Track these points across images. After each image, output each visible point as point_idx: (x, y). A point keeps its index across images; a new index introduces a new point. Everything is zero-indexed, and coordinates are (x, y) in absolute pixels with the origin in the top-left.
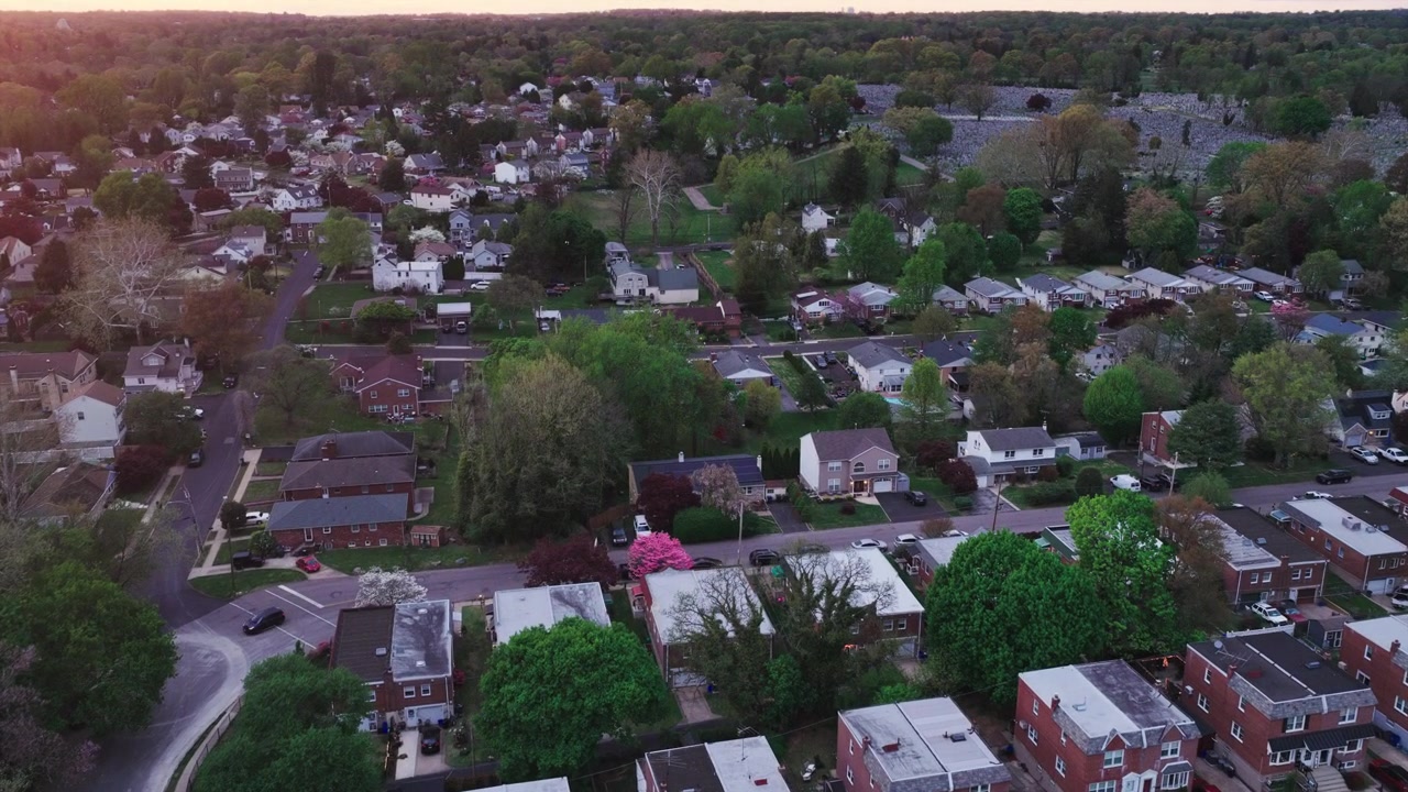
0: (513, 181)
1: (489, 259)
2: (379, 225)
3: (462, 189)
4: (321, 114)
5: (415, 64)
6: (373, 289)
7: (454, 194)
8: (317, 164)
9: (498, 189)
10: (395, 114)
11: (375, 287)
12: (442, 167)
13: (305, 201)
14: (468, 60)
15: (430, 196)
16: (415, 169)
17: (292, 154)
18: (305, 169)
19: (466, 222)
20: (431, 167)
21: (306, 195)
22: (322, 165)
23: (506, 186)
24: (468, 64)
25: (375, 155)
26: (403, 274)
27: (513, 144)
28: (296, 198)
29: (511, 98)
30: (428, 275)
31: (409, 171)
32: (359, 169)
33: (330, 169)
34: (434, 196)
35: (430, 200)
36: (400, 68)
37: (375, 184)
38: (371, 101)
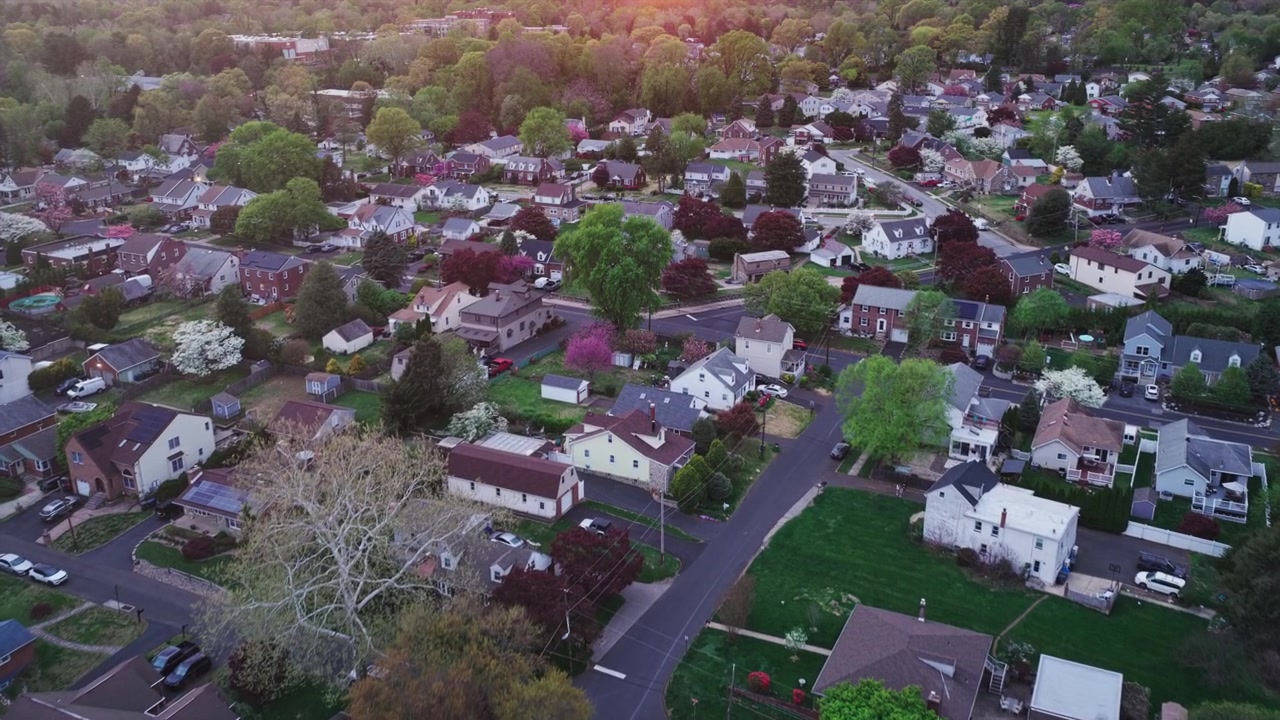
0: (1257, 244)
1: (1189, 483)
2: (996, 327)
3: (1161, 257)
4: (993, 85)
5: (1133, 22)
6: (922, 536)
7: (1145, 271)
8: (953, 171)
9: (1225, 259)
10: (1089, 91)
11: (926, 533)
12: (1136, 200)
13: (905, 244)
14: (1203, 14)
15: (1101, 267)
16: (1090, 201)
17: (924, 152)
18: (935, 177)
19: (1155, 348)
20: (1118, 200)
21: (909, 234)
22: (958, 174)
23: (1241, 252)
24: (1201, 19)
25: (1039, 163)
26: (987, 529)
27: (1265, 167)
28: (892, 239)
29: (1262, 76)
30: (1039, 545)
31: (1080, 200)
32: (1008, 188)
33: (967, 183)
34: (1109, 270)
35: (1101, 273)
36: (1111, 28)
37: (1020, 219)
38: (1063, 69)
